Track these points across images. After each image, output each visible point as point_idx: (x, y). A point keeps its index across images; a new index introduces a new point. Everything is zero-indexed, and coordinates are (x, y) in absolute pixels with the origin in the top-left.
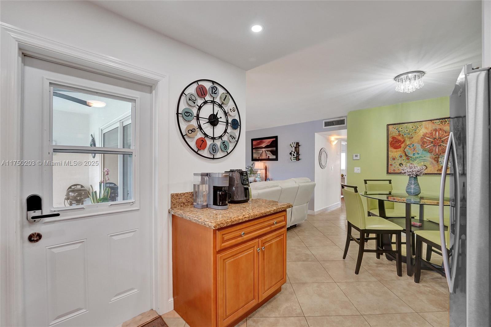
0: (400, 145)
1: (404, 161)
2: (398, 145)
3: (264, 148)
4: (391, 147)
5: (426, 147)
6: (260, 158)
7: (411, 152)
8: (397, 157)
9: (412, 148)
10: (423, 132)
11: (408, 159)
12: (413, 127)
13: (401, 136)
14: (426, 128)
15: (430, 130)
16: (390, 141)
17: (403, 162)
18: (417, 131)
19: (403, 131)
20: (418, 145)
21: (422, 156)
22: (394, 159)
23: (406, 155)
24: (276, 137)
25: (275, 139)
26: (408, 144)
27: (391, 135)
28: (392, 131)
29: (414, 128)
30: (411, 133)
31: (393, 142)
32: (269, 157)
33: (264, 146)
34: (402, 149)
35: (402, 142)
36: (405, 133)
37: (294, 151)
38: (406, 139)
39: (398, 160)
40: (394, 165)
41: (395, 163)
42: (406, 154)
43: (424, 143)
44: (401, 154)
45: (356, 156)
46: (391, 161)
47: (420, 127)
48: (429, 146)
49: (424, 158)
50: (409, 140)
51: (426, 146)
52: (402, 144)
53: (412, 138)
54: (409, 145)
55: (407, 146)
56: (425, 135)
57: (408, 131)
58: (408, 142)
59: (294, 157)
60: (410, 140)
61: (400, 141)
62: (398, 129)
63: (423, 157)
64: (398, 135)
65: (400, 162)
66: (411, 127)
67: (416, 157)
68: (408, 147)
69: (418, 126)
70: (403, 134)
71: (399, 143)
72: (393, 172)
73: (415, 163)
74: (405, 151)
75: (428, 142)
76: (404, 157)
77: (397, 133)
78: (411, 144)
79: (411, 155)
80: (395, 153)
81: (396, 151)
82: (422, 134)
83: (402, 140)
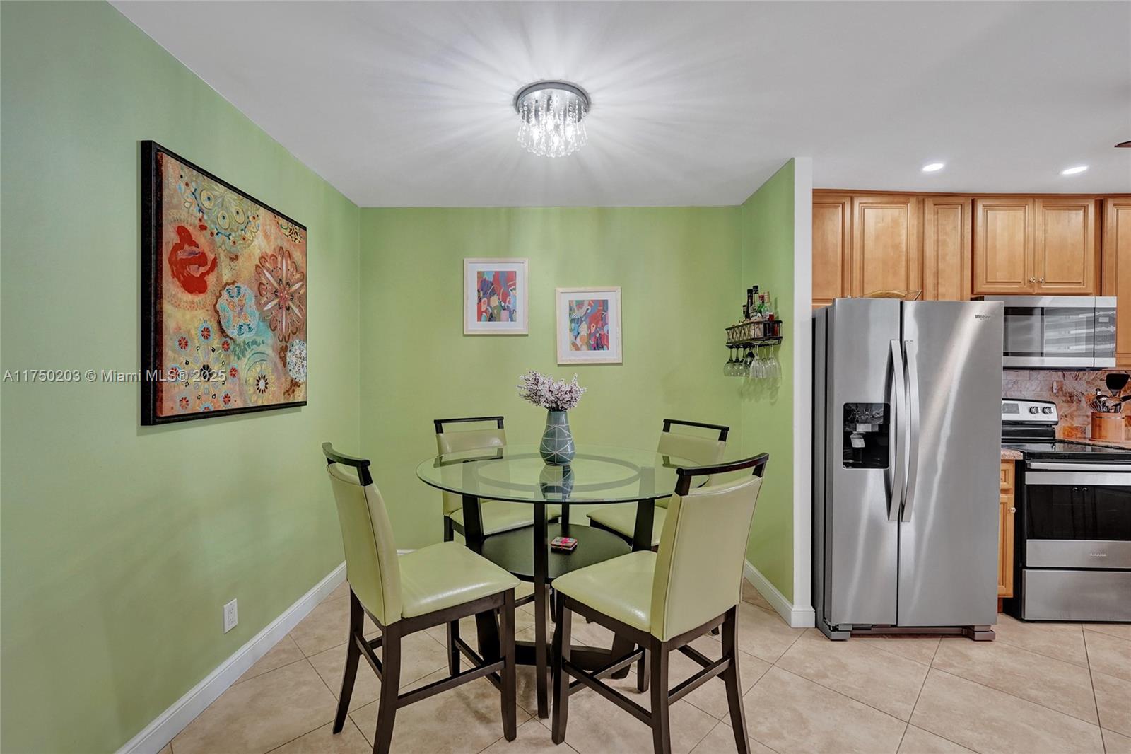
0: (203, 275)
1: (217, 353)
2: (198, 275)
4: (173, 275)
5: (265, 308)
7: (234, 317)
8: (193, 332)
9: (236, 300)
10: (260, 246)
11: (226, 347)
12: (237, 213)
13: (207, 233)
14: (266, 236)
15: (273, 246)
16: (168, 243)
17: (211, 360)
18: (248, 235)
19: (213, 216)
20: (250, 292)
21: (259, 340)
22: (182, 344)
23: (222, 332)
26: (225, 280)
27: (173, 213)
28: (175, 190)
29: (241, 218)
30: (233, 234)
31: (181, 255)
35: (209, 263)
36: (217, 226)
38: (222, 256)
39: (198, 348)
41: (187, 363)
42: (219, 324)
43: (260, 289)
44: (205, 321)
46: (174, 351)
47: (253, 225)
48: (270, 305)
49: (262, 348)
50: (228, 260)
51: (265, 304)
52: (207, 273)
53: (237, 258)
54: (228, 284)
55: (224, 288)
56: (262, 261)
57: (225, 224)
58: (226, 273)
60: (232, 263)
61: (201, 259)
62: (197, 193)
63: (260, 344)
64: (197, 222)
65: (201, 358)
66: (234, 211)
67: (244, 343)
68: (225, 293)
69: (249, 213)
70: (213, 226)
71: (199, 266)
72: (179, 411)
73: (242, 365)
74: (217, 312)
75: (269, 288)
76: (215, 340)
77: (195, 210)
78: (233, 283)
79: (232, 332)
80: (188, 315)
81: (193, 306)
82: (257, 254)
83: (211, 256)
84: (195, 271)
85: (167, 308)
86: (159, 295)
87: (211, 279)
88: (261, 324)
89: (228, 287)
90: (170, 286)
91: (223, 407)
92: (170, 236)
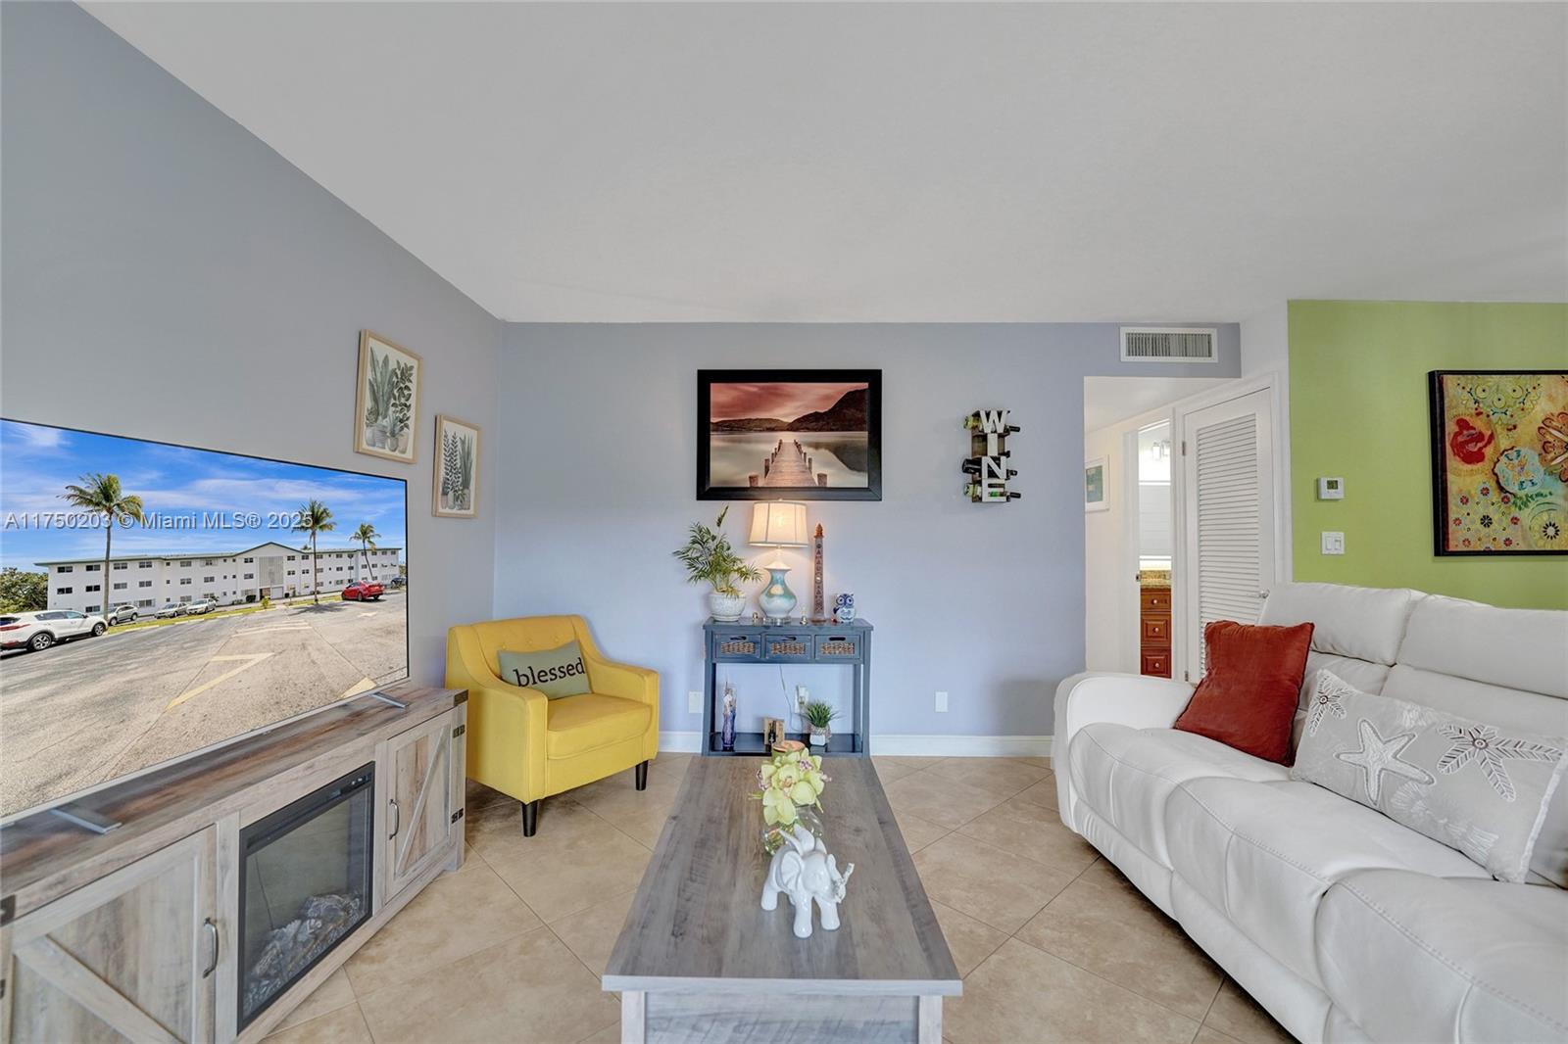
0: (1481, 449)
1: (1496, 506)
2: (1476, 450)
3: (792, 427)
4: (1455, 454)
5: (1554, 463)
6: (761, 483)
7: (1514, 476)
8: (1473, 492)
9: (1516, 462)
10: (1543, 410)
11: (1506, 500)
12: (1514, 391)
13: (1484, 417)
14: (1551, 398)
15: (1561, 406)
16: (1449, 434)
17: (1491, 512)
18: (1528, 404)
19: (1489, 402)
20: (1533, 452)
21: (1545, 492)
22: (1465, 500)
23: (1501, 489)
24: (874, 377)
25: (865, 385)
26: (1503, 448)
27: (1454, 412)
28: (1454, 396)
29: (1519, 393)
30: (1510, 409)
31: (1460, 439)
32: (822, 477)
33: (790, 420)
34: (1484, 467)
35: (1486, 438)
36: (1493, 408)
37: (996, 454)
38: (1499, 430)
39: (1477, 503)
40: (1466, 521)
41: (1468, 514)
42: (1498, 482)
43: (1545, 447)
44: (1485, 483)
45: (1332, 485)
46: (1457, 506)
47: (1533, 394)
48: (1559, 460)
49: (1549, 499)
50: (1505, 432)
51: (1553, 459)
52: (1485, 446)
53: (1515, 427)
54: (1507, 450)
55: (1502, 454)
56: (1547, 422)
57: (1502, 404)
58: (1503, 442)
59: (994, 481)
60: (1510, 433)
61: (1480, 437)
62: (1473, 392)
63: (1546, 496)
64: (1474, 411)
65: (1482, 511)
66: (1510, 391)
67: (1527, 496)
68: (1503, 459)
69: (1528, 386)
70: (1489, 410)
71: (1477, 442)
72: (1462, 548)
73: (1524, 515)
74: (1496, 474)
75: (1557, 444)
76: (1495, 496)
77: (1471, 404)
78: (1512, 448)
79: (1513, 488)
80: (1468, 480)
81: (1472, 473)
82: (1540, 417)
83: (1487, 433)
84: (1473, 448)
85: (1451, 477)
86: (1444, 470)
87: (1489, 451)
88: (1548, 477)
89: (1506, 453)
90: (1453, 463)
91: (1504, 548)
92: (1451, 428)
